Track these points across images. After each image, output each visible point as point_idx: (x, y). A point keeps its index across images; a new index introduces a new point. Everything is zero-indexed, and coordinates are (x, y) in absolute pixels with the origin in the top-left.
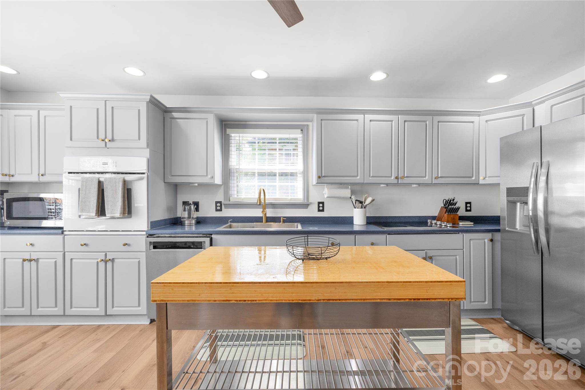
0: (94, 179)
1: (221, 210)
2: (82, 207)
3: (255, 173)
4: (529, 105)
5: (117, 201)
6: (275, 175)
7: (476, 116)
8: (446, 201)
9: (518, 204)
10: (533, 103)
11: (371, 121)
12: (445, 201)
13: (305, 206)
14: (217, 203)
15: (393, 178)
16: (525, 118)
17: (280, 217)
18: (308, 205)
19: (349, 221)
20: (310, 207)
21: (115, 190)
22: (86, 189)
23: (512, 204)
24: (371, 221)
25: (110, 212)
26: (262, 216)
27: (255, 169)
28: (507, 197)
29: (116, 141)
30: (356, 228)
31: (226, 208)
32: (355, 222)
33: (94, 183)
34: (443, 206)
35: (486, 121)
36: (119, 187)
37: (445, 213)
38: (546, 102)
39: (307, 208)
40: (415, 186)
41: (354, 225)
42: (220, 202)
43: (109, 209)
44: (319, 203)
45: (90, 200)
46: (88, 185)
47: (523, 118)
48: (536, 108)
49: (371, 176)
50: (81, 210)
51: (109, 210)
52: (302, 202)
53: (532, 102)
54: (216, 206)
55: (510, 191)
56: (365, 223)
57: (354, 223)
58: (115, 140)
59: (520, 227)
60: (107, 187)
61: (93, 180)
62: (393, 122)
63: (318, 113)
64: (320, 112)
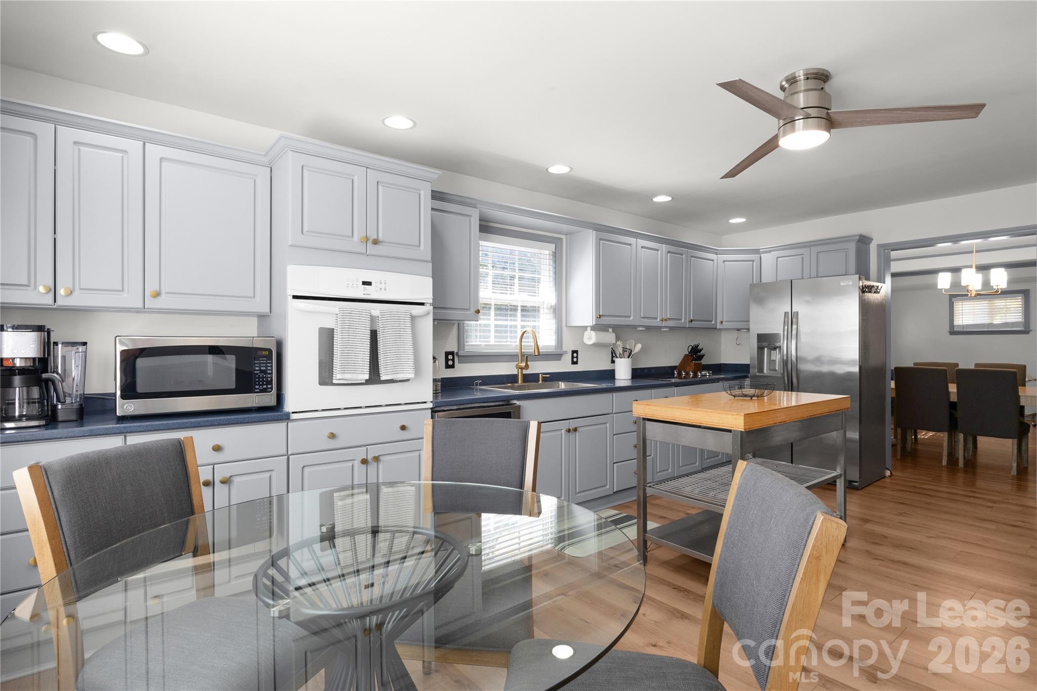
0: (363, 311)
1: (453, 366)
2: (343, 364)
3: (491, 304)
4: (757, 251)
5: (401, 351)
6: (516, 310)
7: (713, 254)
8: (693, 347)
9: (766, 349)
10: (761, 250)
11: (642, 247)
12: (690, 347)
13: (556, 356)
14: (447, 354)
15: (658, 320)
16: (754, 264)
17: (538, 375)
18: (562, 355)
19: (610, 375)
20: (563, 358)
21: (399, 332)
22: (350, 329)
23: (760, 349)
24: (637, 374)
25: (391, 370)
26: (516, 373)
27: (491, 299)
28: (758, 342)
29: (381, 244)
30: (618, 384)
31: (461, 363)
32: (618, 375)
33: (365, 318)
34: (688, 353)
35: (724, 261)
36: (405, 328)
37: (691, 361)
38: (772, 253)
39: (560, 360)
40: (665, 329)
41: (616, 380)
42: (452, 353)
43: (389, 366)
44: (574, 352)
45: (356, 350)
46: (352, 322)
47: (753, 264)
48: (762, 255)
49: (642, 316)
50: (342, 369)
51: (389, 368)
52: (554, 350)
53: (759, 249)
54: (447, 360)
55: (761, 338)
56: (631, 378)
57: (616, 378)
58: (381, 242)
59: (767, 371)
60: (385, 326)
61: (361, 313)
62: (659, 251)
63: (596, 230)
64: (600, 229)
